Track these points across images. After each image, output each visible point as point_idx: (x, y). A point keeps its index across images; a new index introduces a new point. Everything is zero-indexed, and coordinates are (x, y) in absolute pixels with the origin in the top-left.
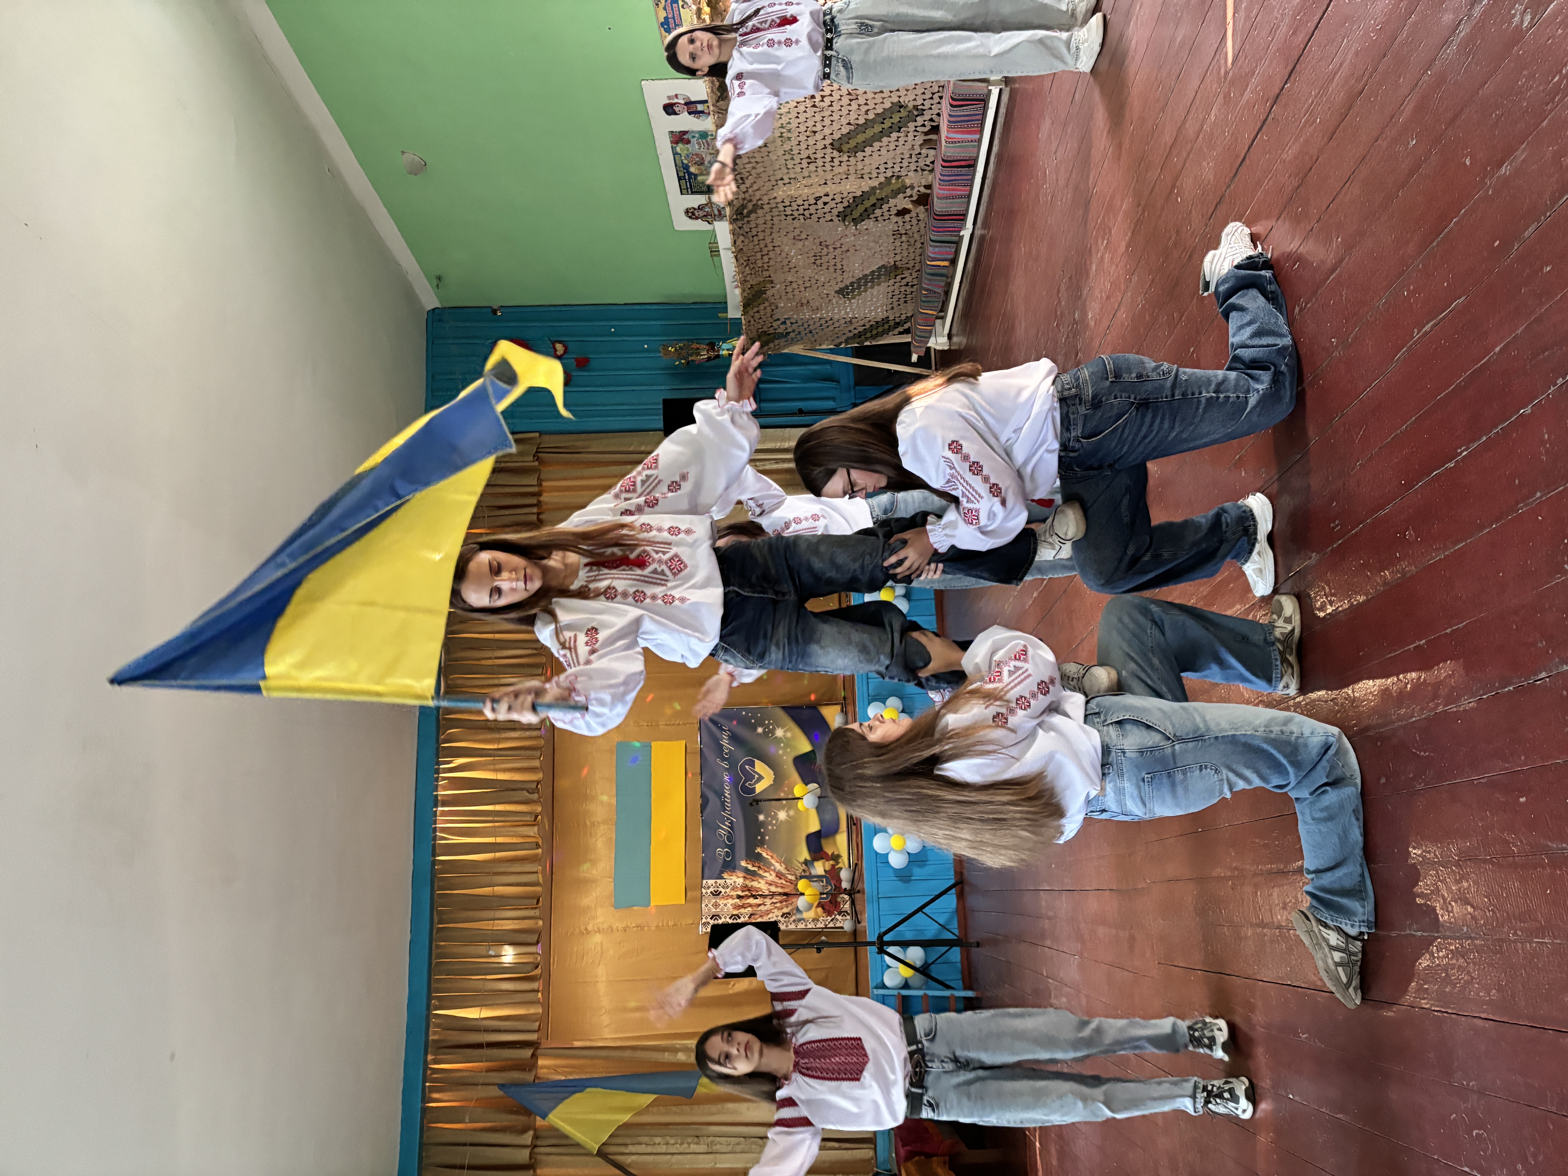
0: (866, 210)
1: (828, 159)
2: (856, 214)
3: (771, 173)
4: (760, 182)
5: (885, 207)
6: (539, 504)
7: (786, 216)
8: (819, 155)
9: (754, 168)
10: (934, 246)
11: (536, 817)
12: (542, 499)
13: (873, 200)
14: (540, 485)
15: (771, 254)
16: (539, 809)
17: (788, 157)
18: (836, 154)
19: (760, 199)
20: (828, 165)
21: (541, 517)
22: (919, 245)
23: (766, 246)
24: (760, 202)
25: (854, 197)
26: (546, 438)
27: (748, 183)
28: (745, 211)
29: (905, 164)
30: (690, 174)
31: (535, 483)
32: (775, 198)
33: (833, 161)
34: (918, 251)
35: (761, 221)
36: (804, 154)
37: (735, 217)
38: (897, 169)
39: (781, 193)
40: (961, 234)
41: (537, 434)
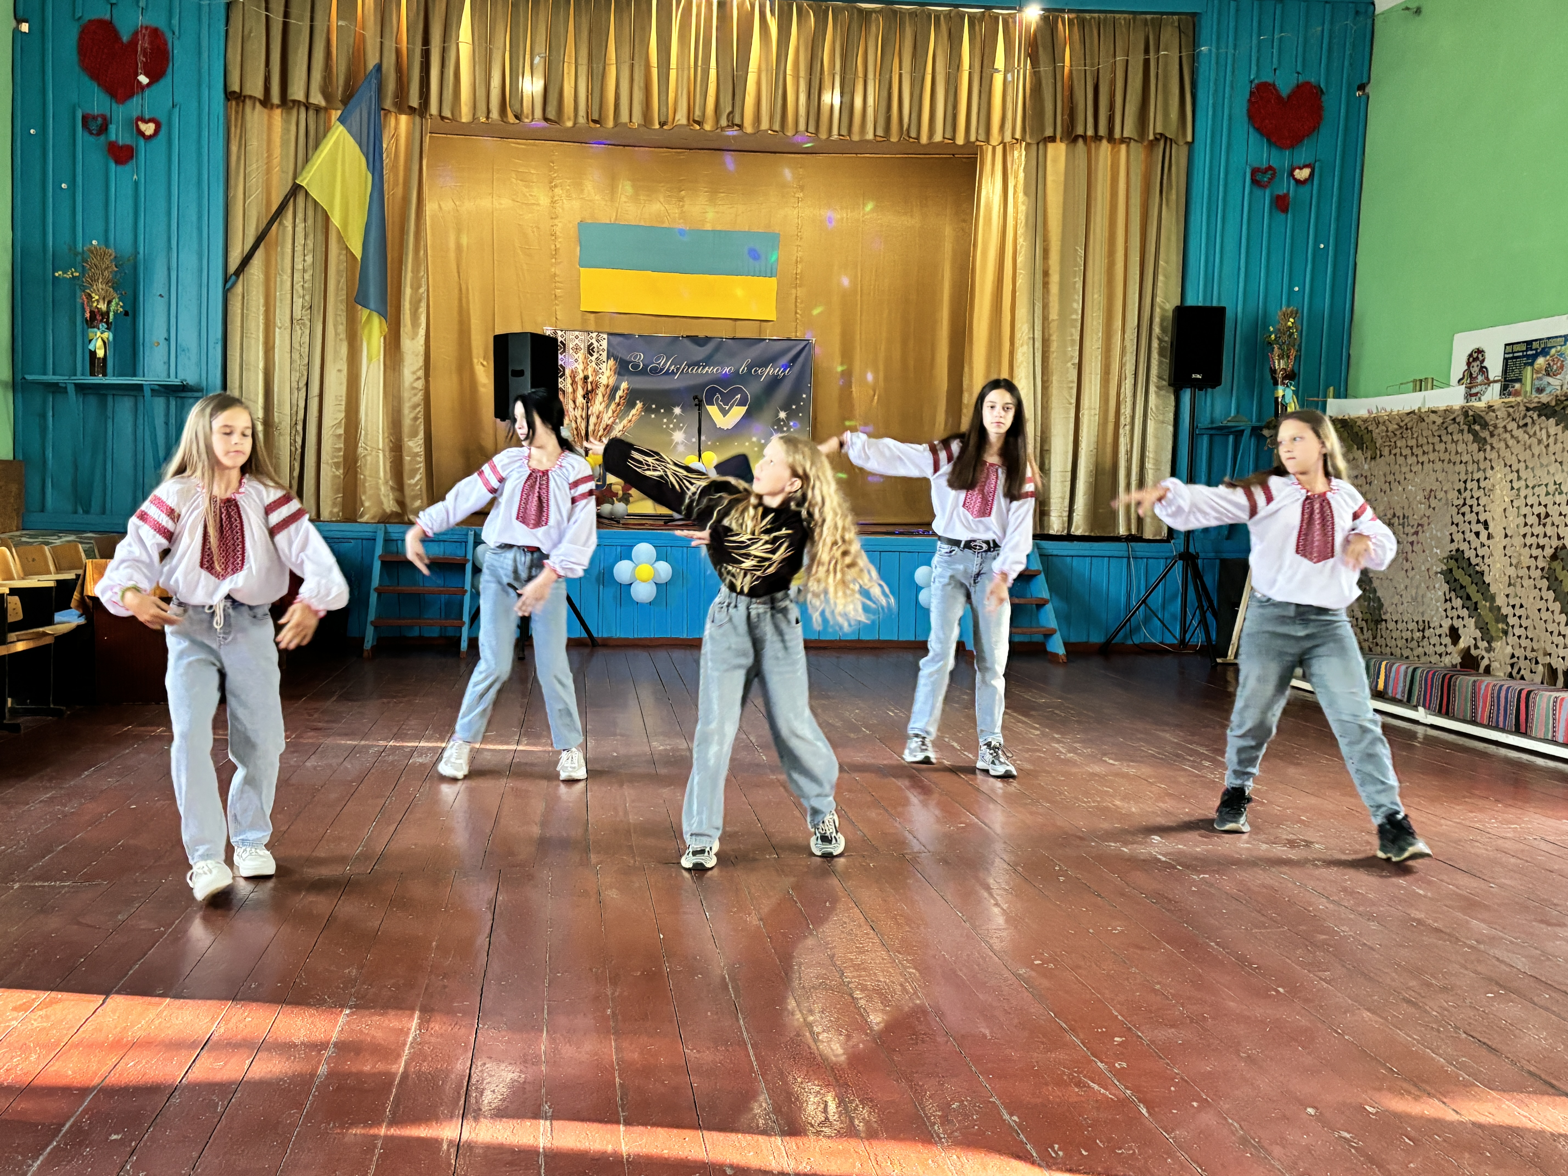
0: (1462, 587)
1: (1542, 541)
2: (1458, 574)
3: (1530, 466)
4: (1517, 449)
5: (1465, 613)
6: (1097, 138)
7: (1465, 482)
8: (1550, 530)
9: (1540, 442)
10: (1406, 673)
11: (698, 123)
12: (1104, 142)
13: (1476, 597)
14: (1123, 140)
15: (1411, 460)
16: (708, 127)
17: (1552, 488)
18: (1549, 552)
19: (1492, 448)
20: (1534, 540)
21: (1080, 141)
22: (1406, 653)
23: (1424, 453)
24: (1488, 447)
25: (1482, 573)
26: (1184, 150)
27: (1519, 433)
28: (1477, 427)
29: (1524, 642)
30: (1535, 357)
31: (1125, 135)
32: (1492, 468)
33: (1538, 546)
34: (1398, 652)
35: (1461, 447)
36: (1553, 510)
37: (1471, 413)
38: (1518, 631)
39: (1498, 477)
40: (1421, 709)
41: (1189, 139)
